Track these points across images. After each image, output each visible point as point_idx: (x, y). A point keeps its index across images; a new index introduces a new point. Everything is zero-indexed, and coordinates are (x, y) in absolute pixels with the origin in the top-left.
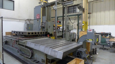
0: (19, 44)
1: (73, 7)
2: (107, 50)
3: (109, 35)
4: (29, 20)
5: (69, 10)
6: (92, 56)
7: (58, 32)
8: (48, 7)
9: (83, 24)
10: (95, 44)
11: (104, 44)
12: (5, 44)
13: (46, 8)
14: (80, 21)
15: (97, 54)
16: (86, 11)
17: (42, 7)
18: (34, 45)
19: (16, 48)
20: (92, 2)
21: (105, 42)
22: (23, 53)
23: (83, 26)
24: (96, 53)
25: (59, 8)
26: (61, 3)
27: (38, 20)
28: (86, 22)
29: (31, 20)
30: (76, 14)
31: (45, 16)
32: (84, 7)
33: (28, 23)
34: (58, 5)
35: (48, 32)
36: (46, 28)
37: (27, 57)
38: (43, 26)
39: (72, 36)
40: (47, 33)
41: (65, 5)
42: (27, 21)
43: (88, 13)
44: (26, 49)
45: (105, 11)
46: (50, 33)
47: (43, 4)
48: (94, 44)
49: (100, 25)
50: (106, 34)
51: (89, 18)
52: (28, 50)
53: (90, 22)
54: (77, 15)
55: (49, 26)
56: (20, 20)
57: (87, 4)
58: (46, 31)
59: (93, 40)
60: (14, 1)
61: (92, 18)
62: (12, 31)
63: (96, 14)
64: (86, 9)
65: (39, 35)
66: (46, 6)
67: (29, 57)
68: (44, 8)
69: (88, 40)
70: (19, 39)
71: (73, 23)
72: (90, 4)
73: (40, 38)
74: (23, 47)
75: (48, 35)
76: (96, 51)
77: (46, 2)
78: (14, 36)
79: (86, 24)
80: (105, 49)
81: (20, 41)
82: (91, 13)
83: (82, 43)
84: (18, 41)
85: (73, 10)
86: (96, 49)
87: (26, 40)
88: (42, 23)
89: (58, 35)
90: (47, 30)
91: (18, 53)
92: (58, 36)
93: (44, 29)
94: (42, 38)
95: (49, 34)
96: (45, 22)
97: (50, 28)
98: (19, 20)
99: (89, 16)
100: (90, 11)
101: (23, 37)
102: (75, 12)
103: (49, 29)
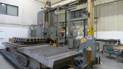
0: (17, 51)
1: (79, 12)
2: (115, 59)
3: (118, 42)
4: (34, 26)
5: (76, 15)
6: (94, 66)
7: (60, 39)
8: (51, 12)
9: (89, 30)
10: (103, 52)
11: (111, 52)
12: (7, 51)
13: (49, 13)
14: (86, 27)
15: (101, 63)
16: (92, 16)
17: (44, 12)
18: (30, 52)
19: (15, 55)
20: (99, 6)
21: (112, 50)
22: (20, 61)
23: (89, 32)
24: (99, 63)
25: (60, 14)
26: (64, 8)
27: (41, 26)
28: (92, 28)
29: (35, 25)
30: (83, 18)
31: (48, 21)
32: (89, 12)
33: (33, 29)
34: (60, 11)
35: (51, 38)
36: (48, 35)
37: (24, 65)
38: (45, 32)
39: (78, 43)
40: (49, 40)
41: (67, 9)
42: (31, 27)
43: (95, 18)
44: (23, 56)
45: (113, 15)
46: (53, 39)
47: (45, 10)
48: (101, 52)
49: (108, 31)
50: (115, 41)
51: (96, 23)
52: (25, 57)
53: (97, 28)
54: (83, 20)
55: (51, 32)
56: (24, 26)
57: (93, 8)
58: (48, 38)
59: (92, 48)
60: (18, 7)
61: (99, 23)
62: (14, 38)
63: (103, 19)
64: (92, 14)
65: (39, 42)
66: (49, 11)
67: (25, 65)
68: (46, 13)
69: (88, 48)
70: (17, 46)
71: (78, 28)
72: (96, 8)
73: (40, 45)
74: (20, 54)
75: (51, 42)
76: (100, 60)
77: (49, 7)
78: (14, 42)
79: (92, 29)
80: (112, 58)
81: (18, 48)
82: (98, 18)
83: (82, 51)
84: (16, 48)
85: (79, 14)
86: (100, 57)
87: (24, 47)
88: (45, 29)
89: (59, 41)
90: (49, 36)
91: (16, 61)
92: (59, 43)
93: (46, 36)
94: (42, 45)
95: (51, 40)
96: (47, 28)
97: (53, 34)
98: (22, 26)
99: (95, 21)
100: (97, 15)
101: (22, 44)
102: (81, 16)
103: (51, 35)
